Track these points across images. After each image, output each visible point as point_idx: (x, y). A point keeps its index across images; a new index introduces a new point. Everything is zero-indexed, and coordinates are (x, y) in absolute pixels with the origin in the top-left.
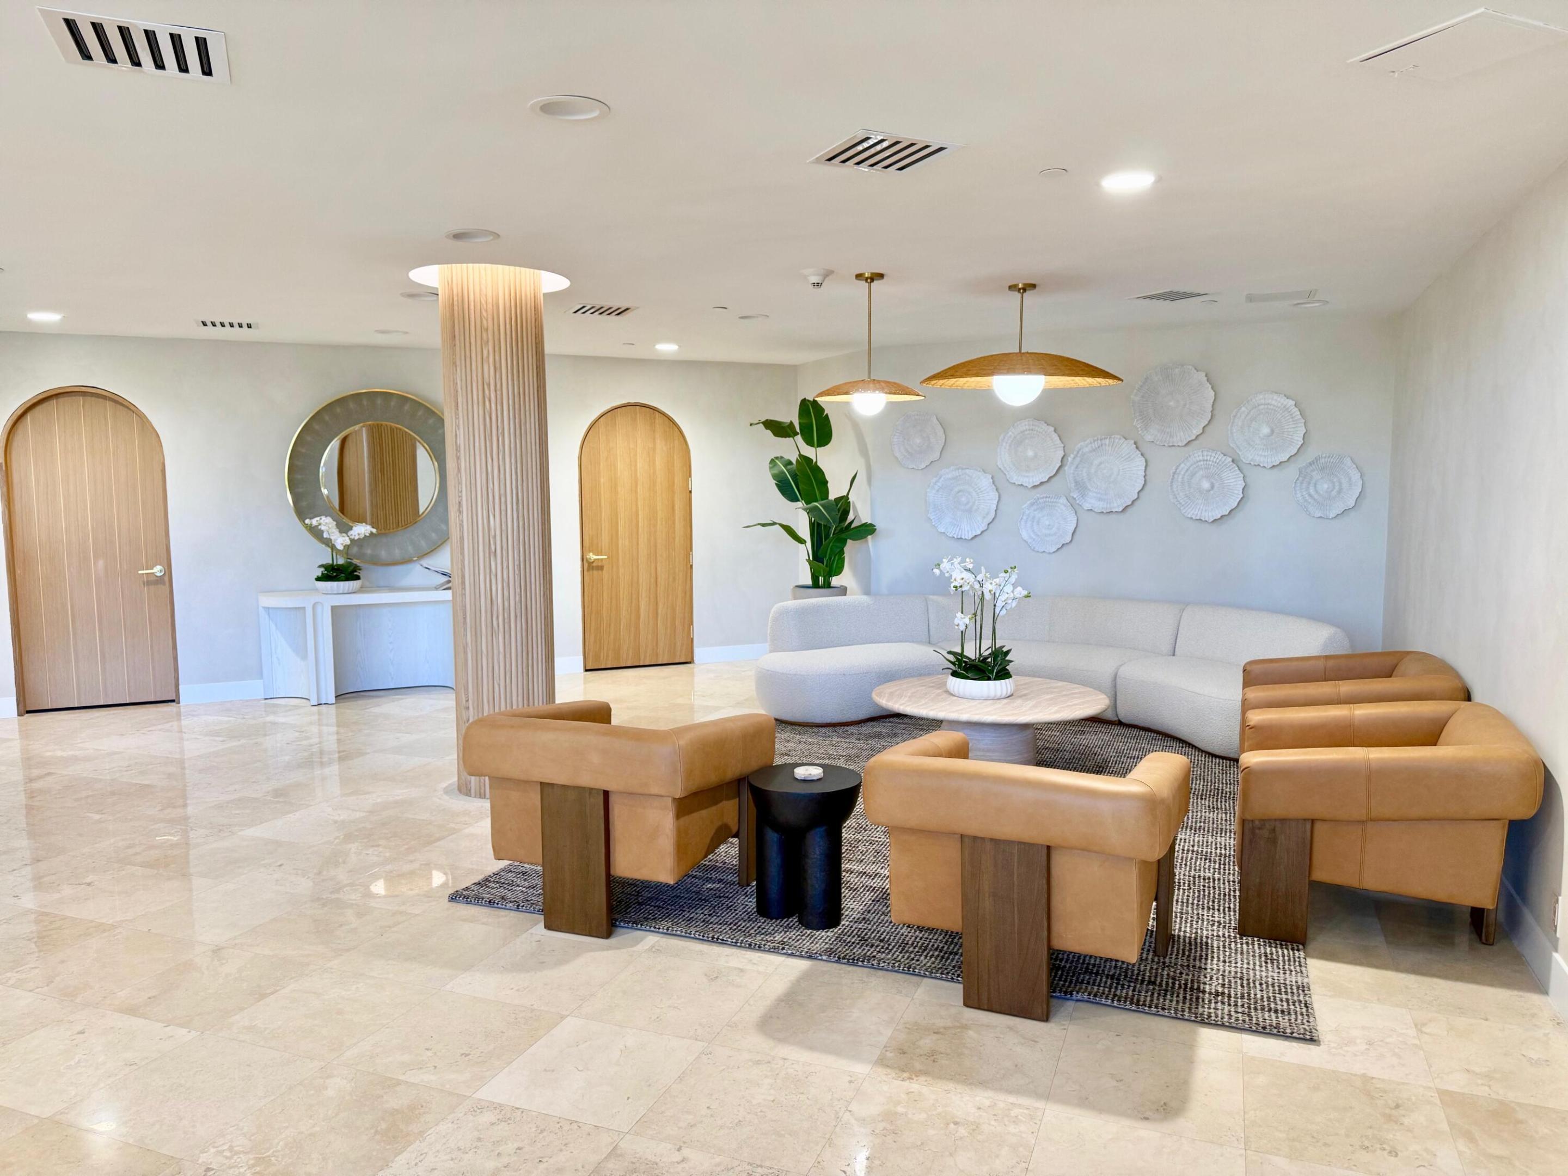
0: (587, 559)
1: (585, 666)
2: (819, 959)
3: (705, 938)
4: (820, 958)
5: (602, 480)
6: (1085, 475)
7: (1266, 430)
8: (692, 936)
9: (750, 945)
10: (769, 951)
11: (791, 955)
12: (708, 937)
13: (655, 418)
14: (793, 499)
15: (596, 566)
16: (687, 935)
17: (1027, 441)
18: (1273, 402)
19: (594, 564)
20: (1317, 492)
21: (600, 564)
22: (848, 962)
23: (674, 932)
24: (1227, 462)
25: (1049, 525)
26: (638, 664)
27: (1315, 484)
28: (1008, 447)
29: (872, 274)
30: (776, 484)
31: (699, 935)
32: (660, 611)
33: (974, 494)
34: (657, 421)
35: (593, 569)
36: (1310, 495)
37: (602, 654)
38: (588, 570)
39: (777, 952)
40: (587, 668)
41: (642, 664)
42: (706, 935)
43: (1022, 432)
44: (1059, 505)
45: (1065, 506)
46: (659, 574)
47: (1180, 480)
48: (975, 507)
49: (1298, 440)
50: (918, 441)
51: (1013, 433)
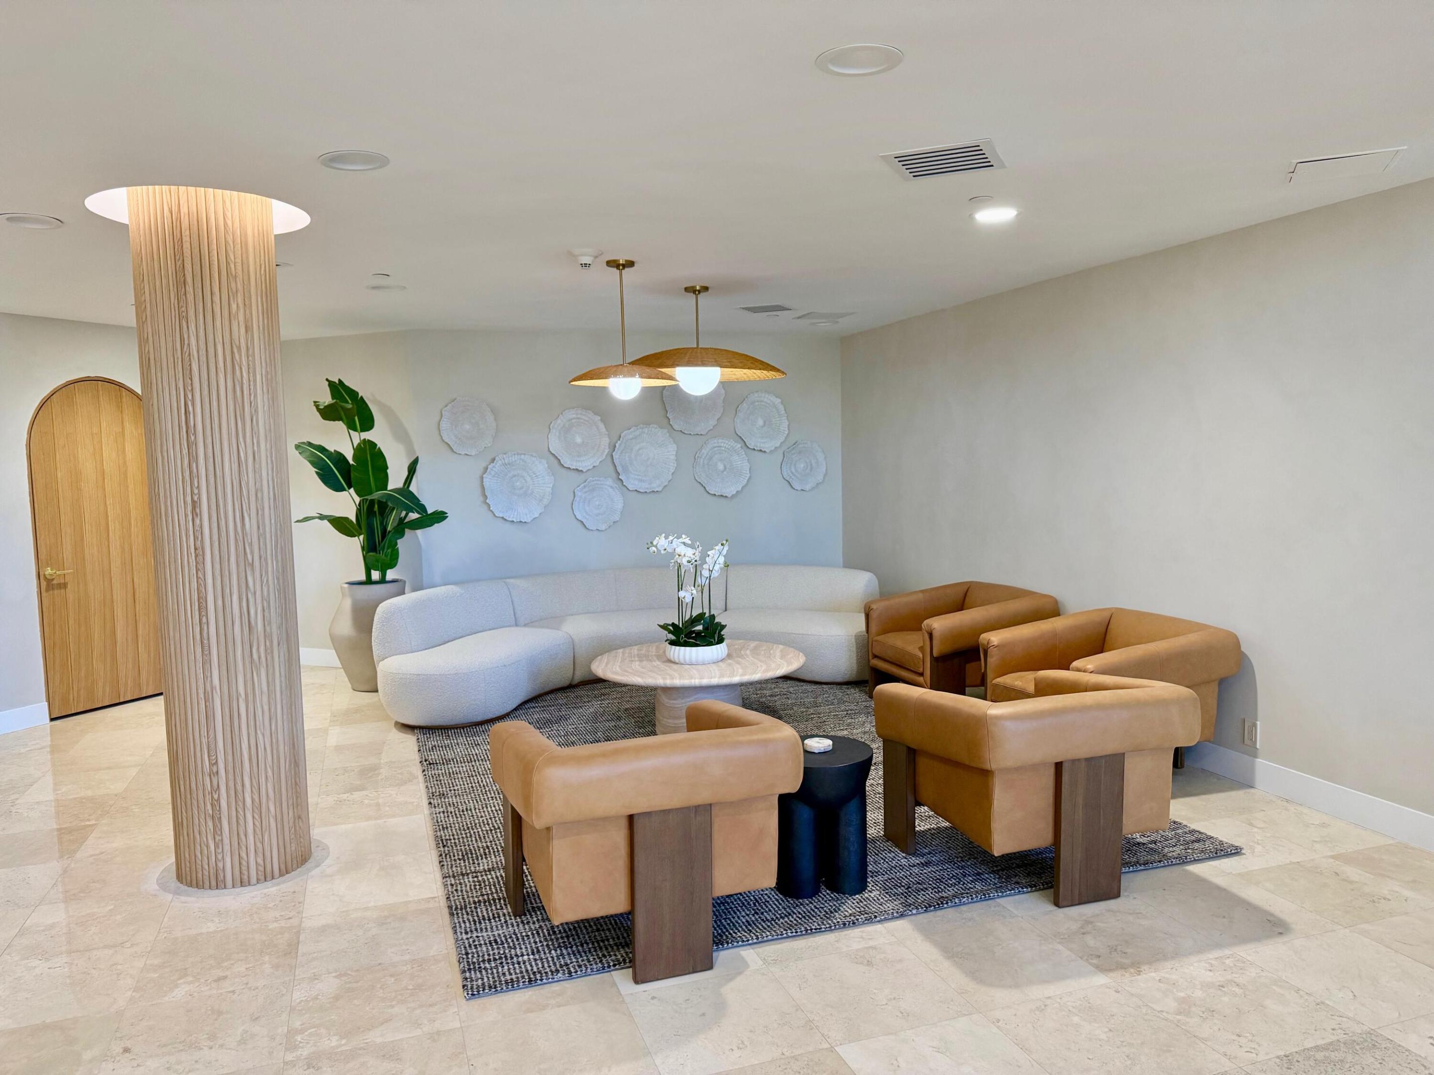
0: (44, 575)
1: (50, 715)
2: (910, 915)
3: (799, 933)
4: (910, 913)
5: (59, 475)
6: (627, 459)
7: (760, 422)
8: (785, 935)
9: (845, 924)
10: (863, 923)
11: (886, 919)
12: (801, 932)
13: (121, 397)
14: (338, 488)
15: (58, 584)
16: (780, 937)
17: (574, 429)
18: (765, 400)
19: (55, 582)
20: (796, 471)
21: (62, 581)
22: (935, 908)
23: (765, 938)
24: (737, 447)
25: (599, 505)
26: (118, 701)
27: (795, 464)
28: (557, 434)
29: (626, 261)
30: (317, 473)
31: (792, 933)
32: (140, 632)
33: (528, 479)
34: (124, 400)
35: (53, 589)
36: (792, 473)
37: (71, 696)
38: (47, 590)
39: (872, 922)
40: (52, 717)
41: (122, 700)
42: (799, 930)
43: (570, 420)
44: (607, 487)
45: (611, 487)
46: (136, 586)
47: (701, 463)
48: (530, 491)
49: (784, 430)
50: (467, 427)
51: (562, 421)
